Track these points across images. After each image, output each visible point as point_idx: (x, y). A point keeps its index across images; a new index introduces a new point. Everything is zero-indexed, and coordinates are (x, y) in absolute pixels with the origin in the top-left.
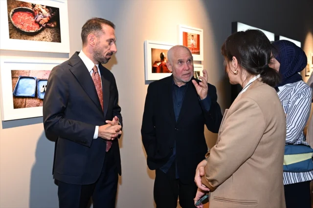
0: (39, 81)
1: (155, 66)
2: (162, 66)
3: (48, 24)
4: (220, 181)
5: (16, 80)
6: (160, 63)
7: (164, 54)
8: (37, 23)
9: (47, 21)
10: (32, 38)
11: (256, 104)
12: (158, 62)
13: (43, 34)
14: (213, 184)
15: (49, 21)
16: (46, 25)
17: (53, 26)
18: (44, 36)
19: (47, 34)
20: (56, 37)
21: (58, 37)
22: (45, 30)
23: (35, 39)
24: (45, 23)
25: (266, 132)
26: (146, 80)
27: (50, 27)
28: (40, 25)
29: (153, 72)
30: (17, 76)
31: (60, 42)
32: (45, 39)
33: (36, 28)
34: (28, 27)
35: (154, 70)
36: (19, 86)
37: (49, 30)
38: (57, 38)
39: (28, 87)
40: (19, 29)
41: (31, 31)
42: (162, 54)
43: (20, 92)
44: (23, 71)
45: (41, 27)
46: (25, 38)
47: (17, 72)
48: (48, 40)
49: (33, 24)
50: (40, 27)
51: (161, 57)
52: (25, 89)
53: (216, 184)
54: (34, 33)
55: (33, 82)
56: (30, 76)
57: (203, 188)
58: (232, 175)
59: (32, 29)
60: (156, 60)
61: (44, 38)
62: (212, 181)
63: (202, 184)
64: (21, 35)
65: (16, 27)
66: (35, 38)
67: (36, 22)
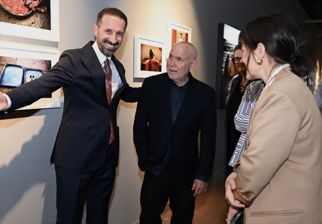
0: (26, 70)
1: (144, 63)
2: (151, 63)
3: (38, 9)
4: (256, 192)
5: (2, 68)
6: (149, 60)
7: (153, 51)
8: (27, 6)
9: (37, 5)
10: (21, 22)
11: (286, 97)
12: (147, 59)
13: (32, 19)
14: (248, 198)
15: (39, 5)
16: (36, 9)
17: (43, 11)
18: (33, 21)
19: (37, 19)
20: (46, 23)
21: (48, 23)
22: (35, 15)
23: (23, 24)
24: (35, 7)
25: (301, 127)
26: (135, 77)
27: (40, 12)
28: (30, 9)
29: (141, 70)
30: (3, 63)
31: (50, 29)
32: (34, 25)
33: (26, 12)
34: (17, 10)
35: (143, 68)
36: (5, 75)
37: (39, 16)
38: (47, 25)
39: (14, 76)
40: (7, 11)
41: (19, 15)
42: (151, 50)
43: (5, 81)
44: (10, 58)
45: (31, 11)
46: (13, 22)
47: (3, 59)
48: (37, 26)
49: (22, 7)
50: (29, 11)
51: (150, 54)
52: (12, 78)
53: (252, 196)
54: (22, 16)
55: (20, 71)
56: (17, 64)
57: (237, 204)
58: (269, 183)
59: (21, 12)
60: (144, 57)
61: (33, 23)
62: (247, 194)
63: (236, 199)
64: (9, 18)
65: (4, 9)
66: (24, 22)
67: (25, 5)
